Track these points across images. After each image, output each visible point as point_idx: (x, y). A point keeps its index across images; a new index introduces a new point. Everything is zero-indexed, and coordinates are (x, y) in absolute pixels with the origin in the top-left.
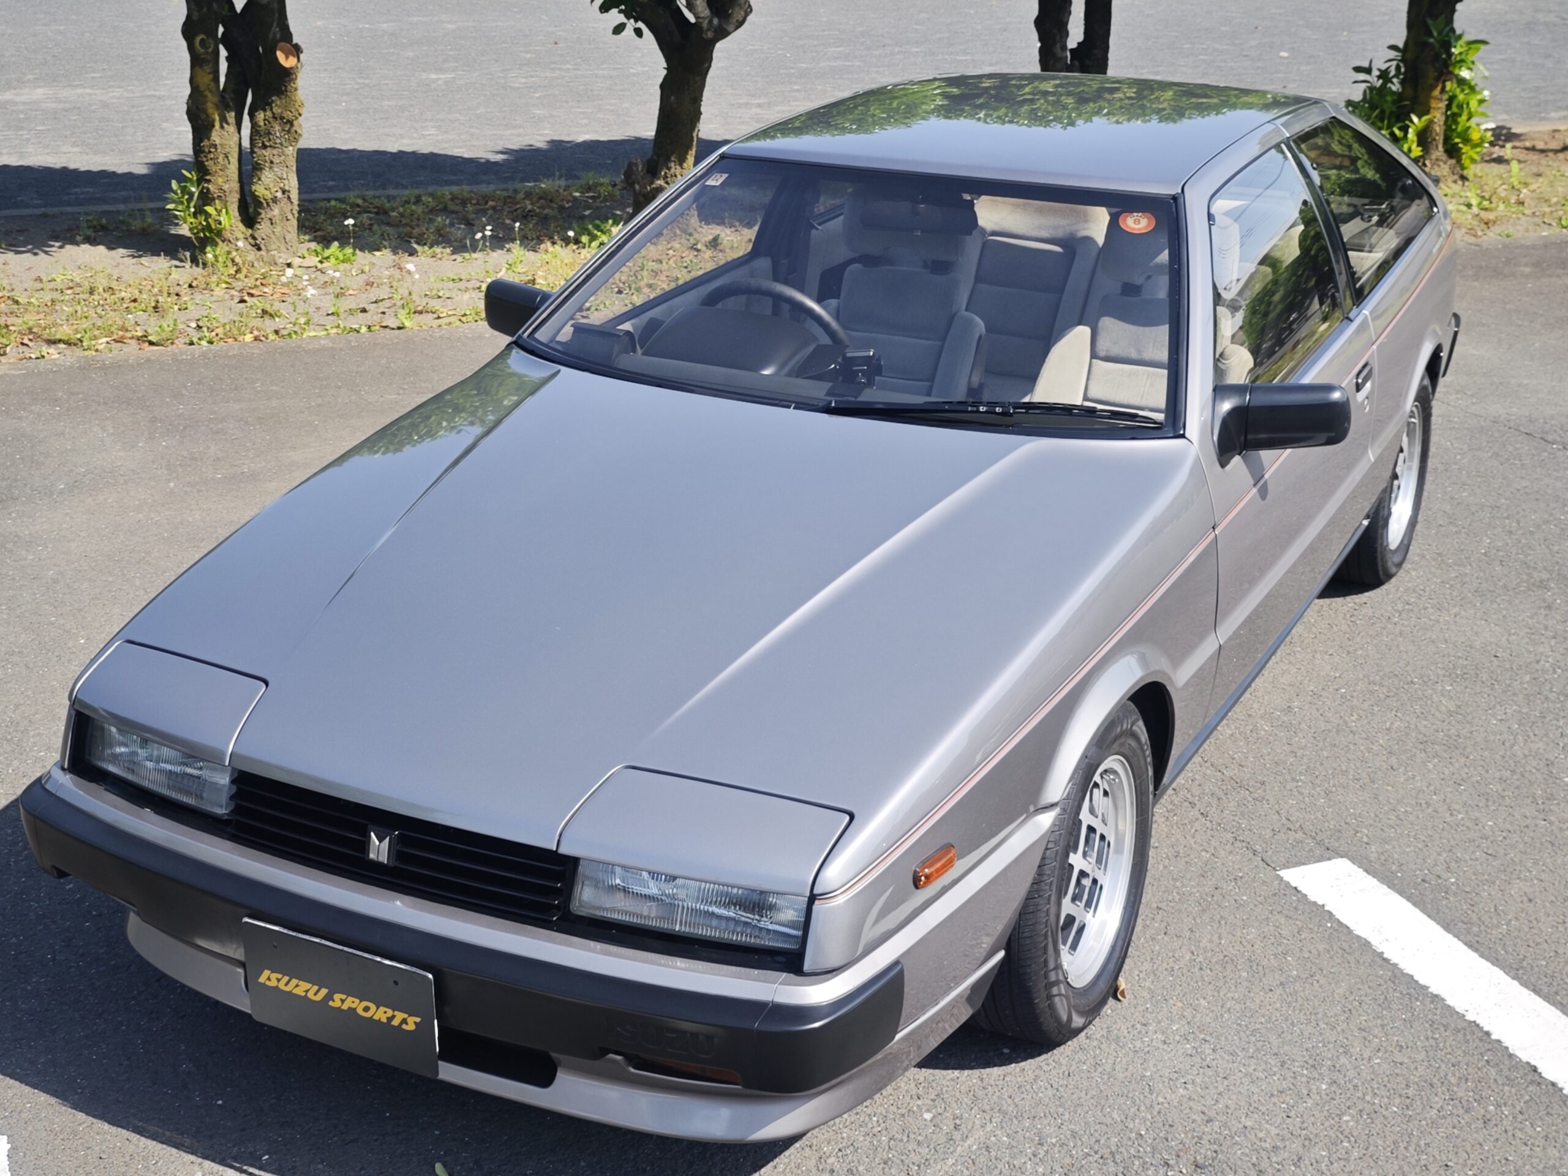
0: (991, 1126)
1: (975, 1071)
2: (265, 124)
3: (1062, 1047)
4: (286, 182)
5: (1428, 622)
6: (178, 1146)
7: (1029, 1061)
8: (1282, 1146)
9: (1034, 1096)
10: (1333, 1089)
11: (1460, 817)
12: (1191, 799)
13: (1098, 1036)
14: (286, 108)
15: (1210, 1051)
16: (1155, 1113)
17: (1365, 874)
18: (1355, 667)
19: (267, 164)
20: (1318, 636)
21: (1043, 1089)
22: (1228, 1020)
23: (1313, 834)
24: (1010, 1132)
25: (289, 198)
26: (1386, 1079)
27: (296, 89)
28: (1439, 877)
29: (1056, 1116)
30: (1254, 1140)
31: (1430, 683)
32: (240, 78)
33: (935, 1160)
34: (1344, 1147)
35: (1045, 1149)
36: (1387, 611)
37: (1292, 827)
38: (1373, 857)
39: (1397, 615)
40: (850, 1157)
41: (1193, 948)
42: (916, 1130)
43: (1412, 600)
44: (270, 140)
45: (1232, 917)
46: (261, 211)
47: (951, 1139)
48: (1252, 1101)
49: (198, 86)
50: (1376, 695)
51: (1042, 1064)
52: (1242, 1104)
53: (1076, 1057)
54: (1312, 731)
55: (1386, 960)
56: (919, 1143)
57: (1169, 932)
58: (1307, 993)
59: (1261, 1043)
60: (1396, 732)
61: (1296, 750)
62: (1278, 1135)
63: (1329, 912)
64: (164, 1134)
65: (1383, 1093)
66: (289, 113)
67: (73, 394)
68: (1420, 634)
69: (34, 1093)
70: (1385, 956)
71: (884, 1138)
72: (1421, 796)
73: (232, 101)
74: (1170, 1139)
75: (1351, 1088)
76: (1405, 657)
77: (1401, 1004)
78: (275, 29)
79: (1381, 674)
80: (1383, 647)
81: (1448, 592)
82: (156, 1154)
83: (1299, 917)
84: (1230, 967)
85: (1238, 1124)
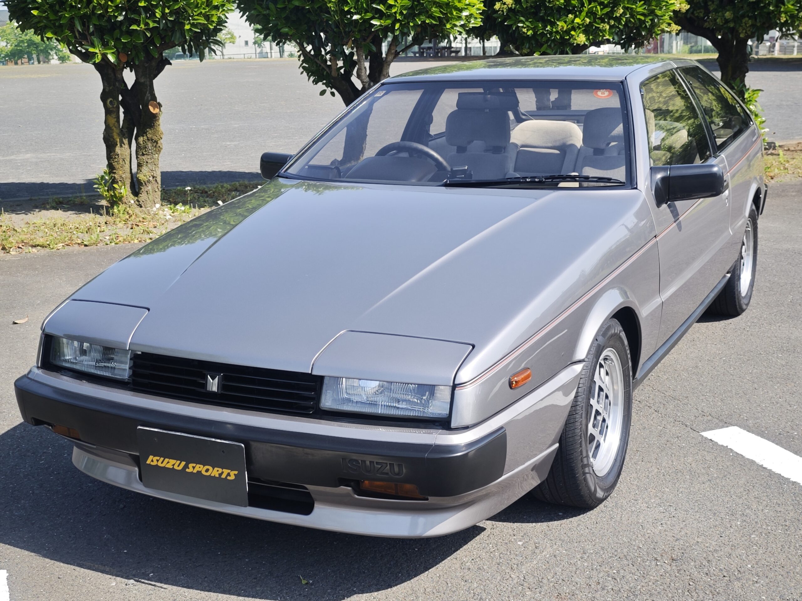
0: (556, 546)
1: (544, 523)
2: (143, 143)
3: (591, 512)
4: (154, 172)
5: (765, 329)
6: (102, 572)
7: (574, 518)
8: (720, 550)
9: (578, 532)
10: (744, 524)
11: (795, 407)
12: (649, 405)
13: (611, 506)
14: (154, 134)
15: (674, 510)
16: (647, 538)
17: (748, 432)
18: (729, 349)
19: (145, 163)
20: (708, 337)
21: (583, 530)
22: (682, 496)
23: (717, 417)
24: (567, 549)
25: (156, 180)
26: (773, 519)
27: (159, 125)
28: (788, 432)
29: (591, 540)
30: (704, 547)
31: (770, 354)
32: (130, 121)
33: (526, 562)
34: (754, 549)
35: (587, 555)
36: (743, 326)
37: (705, 415)
38: (751, 425)
39: (748, 327)
40: (479, 563)
41: (658, 467)
42: (514, 549)
43: (755, 321)
44: (146, 151)
45: (678, 453)
46: (142, 187)
47: (534, 553)
48: (700, 531)
49: (109, 125)
50: (742, 359)
51: (581, 519)
52: (695, 532)
53: (600, 515)
54: (710, 375)
55: (765, 468)
56: (516, 555)
57: (644, 460)
58: (723, 483)
59: (701, 506)
60: (755, 374)
61: (702, 383)
62: (717, 545)
63: (730, 449)
64: (94, 566)
65: (772, 524)
66: (155, 137)
67: (44, 266)
68: (761, 335)
69: (22, 551)
70: (764, 466)
71: (496, 554)
72: (773, 399)
73: (127, 133)
74: (656, 549)
75: (754, 523)
76: (755, 344)
77: (776, 486)
78: (148, 95)
79: (744, 351)
80: (743, 341)
81: (774, 317)
82: (90, 575)
83: (715, 452)
84: (679, 474)
85: (693, 541)
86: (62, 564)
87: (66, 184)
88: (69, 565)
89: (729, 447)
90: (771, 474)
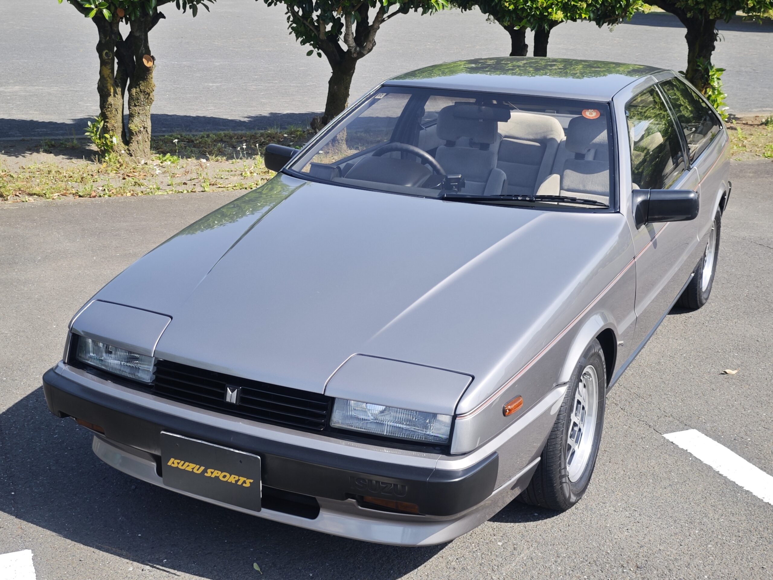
0: (532, 548)
1: (521, 523)
2: (136, 95)
3: (564, 513)
4: (145, 123)
5: (722, 325)
6: (120, 555)
7: (548, 519)
8: (679, 559)
9: (553, 535)
10: (702, 533)
11: (749, 411)
12: (615, 402)
13: (582, 508)
14: (147, 87)
15: (638, 515)
16: (614, 543)
17: (706, 436)
18: (689, 345)
19: (136, 114)
20: (669, 331)
21: (556, 532)
22: (646, 501)
23: (678, 418)
24: (542, 551)
25: (147, 131)
26: (727, 528)
27: (152, 78)
28: (742, 438)
29: (564, 544)
30: (665, 556)
31: (727, 352)
32: (124, 72)
33: (506, 563)
34: (710, 559)
35: (561, 559)
36: (702, 321)
37: (667, 415)
38: (709, 428)
39: (707, 322)
40: (463, 562)
41: (624, 469)
42: (495, 550)
43: (714, 316)
44: (138, 102)
45: (642, 455)
46: (133, 137)
47: (513, 554)
48: (662, 538)
49: (103, 75)
50: (701, 357)
51: (555, 521)
52: (657, 539)
53: (572, 517)
54: (672, 373)
55: (720, 475)
56: (497, 556)
57: (611, 461)
58: (683, 489)
59: (663, 512)
60: (713, 374)
61: (665, 381)
62: (677, 553)
63: (690, 453)
64: (112, 549)
65: (727, 535)
66: (148, 89)
67: (42, 218)
68: (719, 331)
69: (44, 530)
70: (720, 473)
71: (479, 554)
72: (729, 401)
73: (120, 82)
74: (623, 555)
75: (711, 532)
76: (713, 340)
77: (731, 494)
78: (142, 48)
79: (703, 348)
80: (702, 336)
81: (731, 312)
82: (108, 559)
83: (676, 455)
84: (644, 477)
85: (656, 548)
86: (82, 546)
87: (56, 123)
88: (89, 547)
89: (688, 451)
90: (726, 481)
